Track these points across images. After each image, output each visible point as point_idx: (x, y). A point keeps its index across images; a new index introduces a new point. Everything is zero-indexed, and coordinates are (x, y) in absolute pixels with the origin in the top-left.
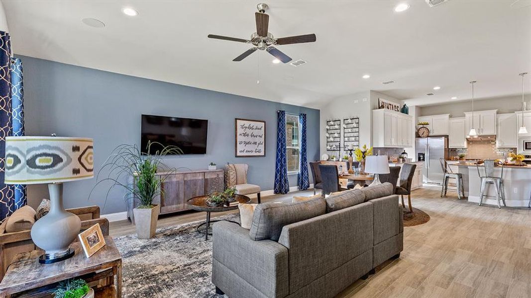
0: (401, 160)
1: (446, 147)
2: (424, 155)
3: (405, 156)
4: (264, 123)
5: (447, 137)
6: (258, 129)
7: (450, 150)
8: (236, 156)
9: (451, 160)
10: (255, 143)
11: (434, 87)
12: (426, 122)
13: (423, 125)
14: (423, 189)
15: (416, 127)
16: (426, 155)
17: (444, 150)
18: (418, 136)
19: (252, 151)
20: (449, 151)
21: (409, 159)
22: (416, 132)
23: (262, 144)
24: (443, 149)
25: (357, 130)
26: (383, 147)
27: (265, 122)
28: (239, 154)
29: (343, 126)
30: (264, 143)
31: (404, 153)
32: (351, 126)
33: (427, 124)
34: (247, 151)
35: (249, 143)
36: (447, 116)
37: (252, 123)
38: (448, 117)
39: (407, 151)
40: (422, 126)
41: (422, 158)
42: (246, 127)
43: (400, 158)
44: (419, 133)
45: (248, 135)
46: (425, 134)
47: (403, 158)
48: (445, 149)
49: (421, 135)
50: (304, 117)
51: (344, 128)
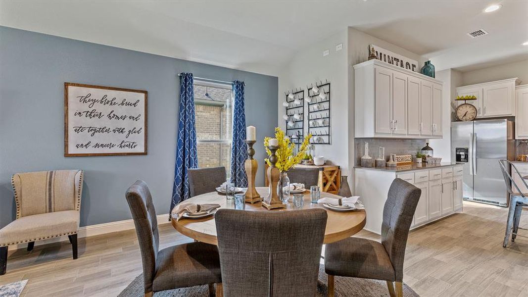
0: (420, 160)
1: (511, 138)
2: (466, 150)
3: (429, 153)
4: (143, 95)
5: (512, 119)
6: (128, 104)
7: (518, 143)
8: (67, 155)
9: (520, 160)
10: (121, 131)
11: (484, 7)
12: (471, 95)
13: (465, 100)
14: (464, 215)
15: (452, 103)
16: (470, 151)
17: (506, 143)
18: (455, 118)
19: (111, 146)
20: (515, 144)
21: (436, 159)
22: (452, 113)
23: (138, 132)
24: (504, 141)
25: (326, 105)
26: (372, 136)
27: (146, 92)
28: (72, 150)
29: (307, 100)
30: (143, 131)
31: (427, 148)
32: (318, 99)
33: (473, 99)
34: (97, 145)
35: (102, 130)
36: (512, 82)
37: (111, 94)
38: (514, 83)
39: (432, 143)
40: (463, 102)
41: (463, 157)
42: (94, 101)
43: (418, 156)
44: (459, 115)
45: (100, 115)
46: (469, 116)
47: (424, 158)
48: (508, 140)
49: (460, 118)
50: (240, 87)
51: (309, 105)
